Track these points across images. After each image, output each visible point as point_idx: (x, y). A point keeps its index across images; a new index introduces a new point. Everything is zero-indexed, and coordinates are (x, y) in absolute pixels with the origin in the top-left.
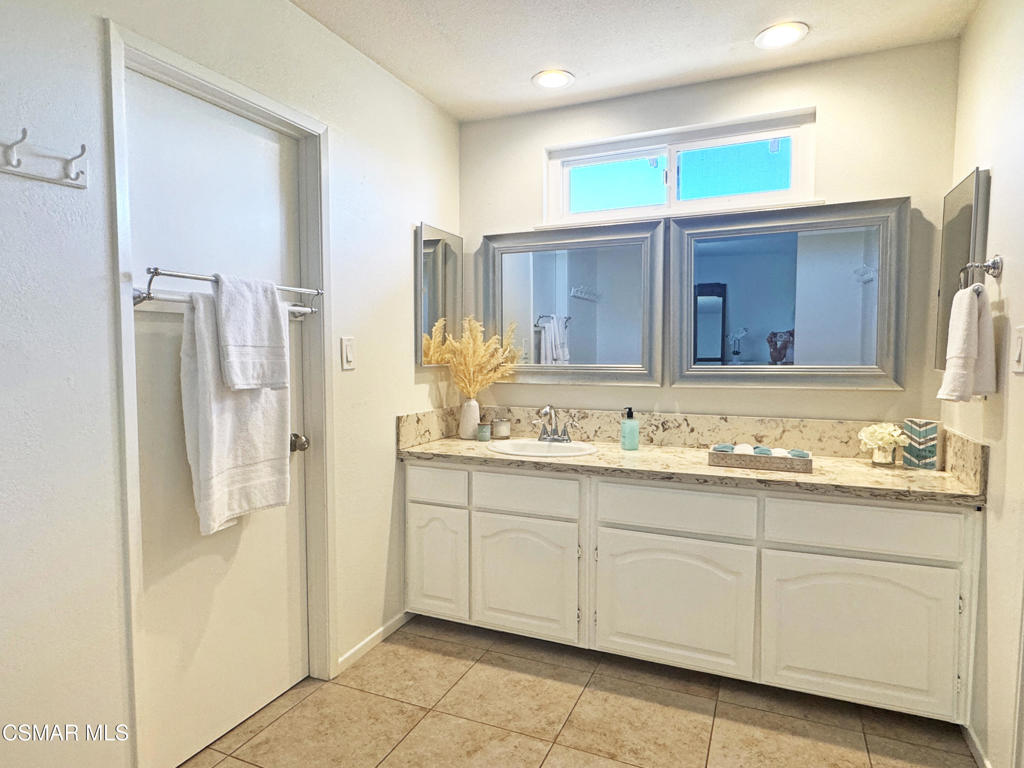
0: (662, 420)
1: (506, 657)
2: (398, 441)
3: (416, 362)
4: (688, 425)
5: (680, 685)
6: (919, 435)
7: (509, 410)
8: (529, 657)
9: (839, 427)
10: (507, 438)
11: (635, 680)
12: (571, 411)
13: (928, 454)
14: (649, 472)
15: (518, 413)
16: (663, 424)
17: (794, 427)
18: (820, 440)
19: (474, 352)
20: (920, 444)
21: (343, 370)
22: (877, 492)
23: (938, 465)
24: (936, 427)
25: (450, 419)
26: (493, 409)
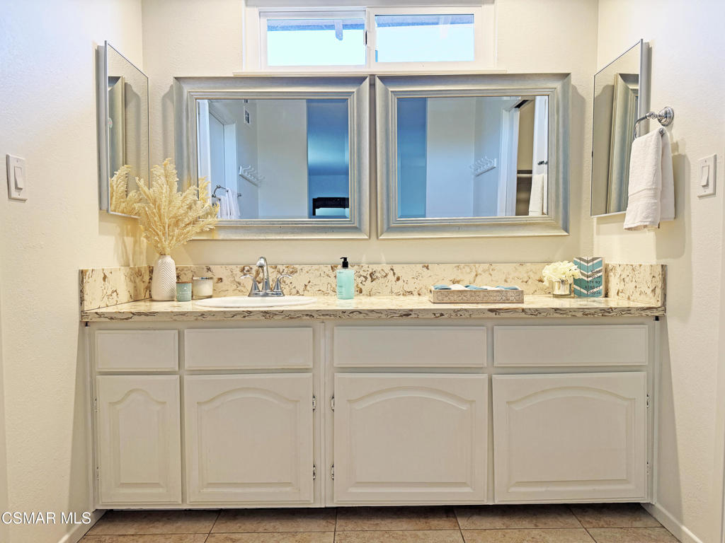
0: (370, 271)
1: (233, 536)
2: (82, 300)
3: (100, 209)
4: (394, 274)
5: (421, 523)
6: (587, 269)
7: (209, 269)
8: (261, 530)
9: (521, 269)
10: (211, 297)
11: (378, 529)
12: (279, 266)
13: (595, 284)
14: (386, 310)
15: (218, 271)
16: (371, 275)
17: (484, 271)
18: (506, 281)
19: (170, 202)
20: (588, 277)
21: (10, 197)
22: (588, 312)
23: (603, 293)
24: (601, 261)
25: (138, 280)
26: (188, 269)
